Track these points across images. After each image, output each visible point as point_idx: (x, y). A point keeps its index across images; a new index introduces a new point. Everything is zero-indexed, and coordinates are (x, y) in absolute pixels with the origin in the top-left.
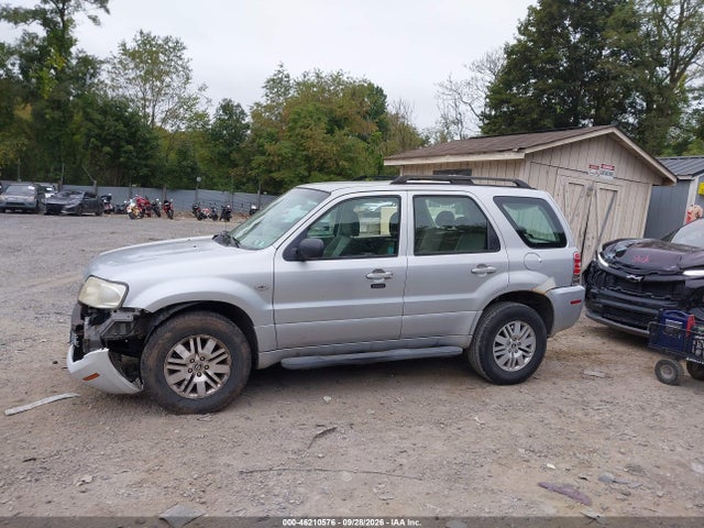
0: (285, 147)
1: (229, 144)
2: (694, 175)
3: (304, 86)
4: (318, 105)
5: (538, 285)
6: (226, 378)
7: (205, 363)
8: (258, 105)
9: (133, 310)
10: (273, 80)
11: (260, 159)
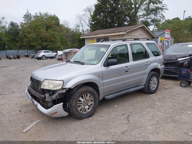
0: (33, 35)
1: (15, 36)
2: (159, 36)
3: (36, 17)
4: (42, 22)
5: (158, 66)
6: (93, 105)
7: (87, 102)
8: (22, 23)
9: (66, 88)
10: (26, 15)
11: (25, 39)
